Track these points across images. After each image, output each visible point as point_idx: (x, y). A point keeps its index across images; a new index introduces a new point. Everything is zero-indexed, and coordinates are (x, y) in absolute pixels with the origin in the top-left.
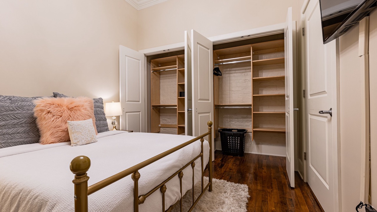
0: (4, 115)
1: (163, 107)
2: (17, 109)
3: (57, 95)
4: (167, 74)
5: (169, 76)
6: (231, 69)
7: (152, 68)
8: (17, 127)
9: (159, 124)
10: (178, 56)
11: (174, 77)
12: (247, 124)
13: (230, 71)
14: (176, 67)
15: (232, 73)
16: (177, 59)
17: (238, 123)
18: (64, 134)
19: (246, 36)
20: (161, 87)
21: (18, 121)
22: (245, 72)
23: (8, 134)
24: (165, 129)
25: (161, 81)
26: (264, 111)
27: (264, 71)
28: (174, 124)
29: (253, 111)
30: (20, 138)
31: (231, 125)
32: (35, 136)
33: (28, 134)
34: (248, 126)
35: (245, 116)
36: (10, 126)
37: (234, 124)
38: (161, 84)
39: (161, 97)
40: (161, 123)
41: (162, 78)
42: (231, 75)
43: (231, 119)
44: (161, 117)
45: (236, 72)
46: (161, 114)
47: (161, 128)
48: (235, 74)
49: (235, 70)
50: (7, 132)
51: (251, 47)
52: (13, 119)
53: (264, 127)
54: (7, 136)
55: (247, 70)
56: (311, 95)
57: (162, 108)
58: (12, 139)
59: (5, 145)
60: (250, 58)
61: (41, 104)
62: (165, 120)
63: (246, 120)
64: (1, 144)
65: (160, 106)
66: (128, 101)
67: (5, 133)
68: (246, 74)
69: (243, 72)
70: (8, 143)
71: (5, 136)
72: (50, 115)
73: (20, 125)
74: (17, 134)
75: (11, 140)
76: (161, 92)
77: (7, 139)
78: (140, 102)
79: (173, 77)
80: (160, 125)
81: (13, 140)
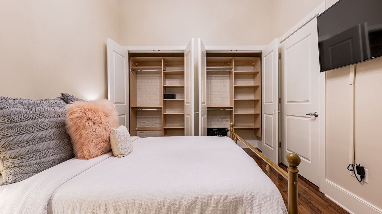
0: (26, 125)
1: (141, 110)
2: (38, 116)
3: (67, 97)
4: (146, 74)
5: (149, 77)
6: (212, 76)
7: (131, 66)
8: (46, 141)
9: (136, 127)
10: (164, 57)
11: (154, 78)
12: (224, 123)
13: (211, 77)
14: (161, 69)
15: (213, 79)
16: (163, 60)
17: (218, 123)
18: (105, 145)
19: (234, 51)
20: (137, 87)
21: (46, 133)
22: (223, 79)
23: (39, 151)
24: (143, 132)
25: (138, 80)
26: (238, 112)
27: (238, 80)
28: (154, 126)
29: (234, 113)
30: (52, 155)
31: (212, 125)
32: (65, 150)
33: (59, 149)
34: (226, 125)
35: (224, 117)
36: (39, 140)
37: (214, 124)
38: (138, 84)
39: (138, 98)
40: (137, 126)
41: (138, 78)
42: (212, 81)
43: (212, 120)
44: (137, 119)
45: (216, 78)
46: (137, 117)
47: (137, 131)
48: (215, 81)
49: (215, 77)
50: (37, 148)
51: (233, 59)
52: (38, 130)
53: (238, 125)
54: (37, 154)
55: (225, 78)
56: (288, 102)
57: (139, 110)
58: (44, 157)
59: (38, 165)
60: (232, 69)
61: (78, 110)
62: (141, 123)
63: (224, 120)
64: (33, 165)
65: (136, 108)
66: (116, 103)
67: (35, 150)
68: (224, 81)
69: (222, 79)
70: (41, 163)
71: (35, 154)
72: (91, 123)
73: (48, 138)
74: (49, 150)
75: (44, 159)
76: (138, 92)
77: (39, 157)
78: (125, 104)
79: (152, 78)
80: (137, 129)
81: (46, 158)
